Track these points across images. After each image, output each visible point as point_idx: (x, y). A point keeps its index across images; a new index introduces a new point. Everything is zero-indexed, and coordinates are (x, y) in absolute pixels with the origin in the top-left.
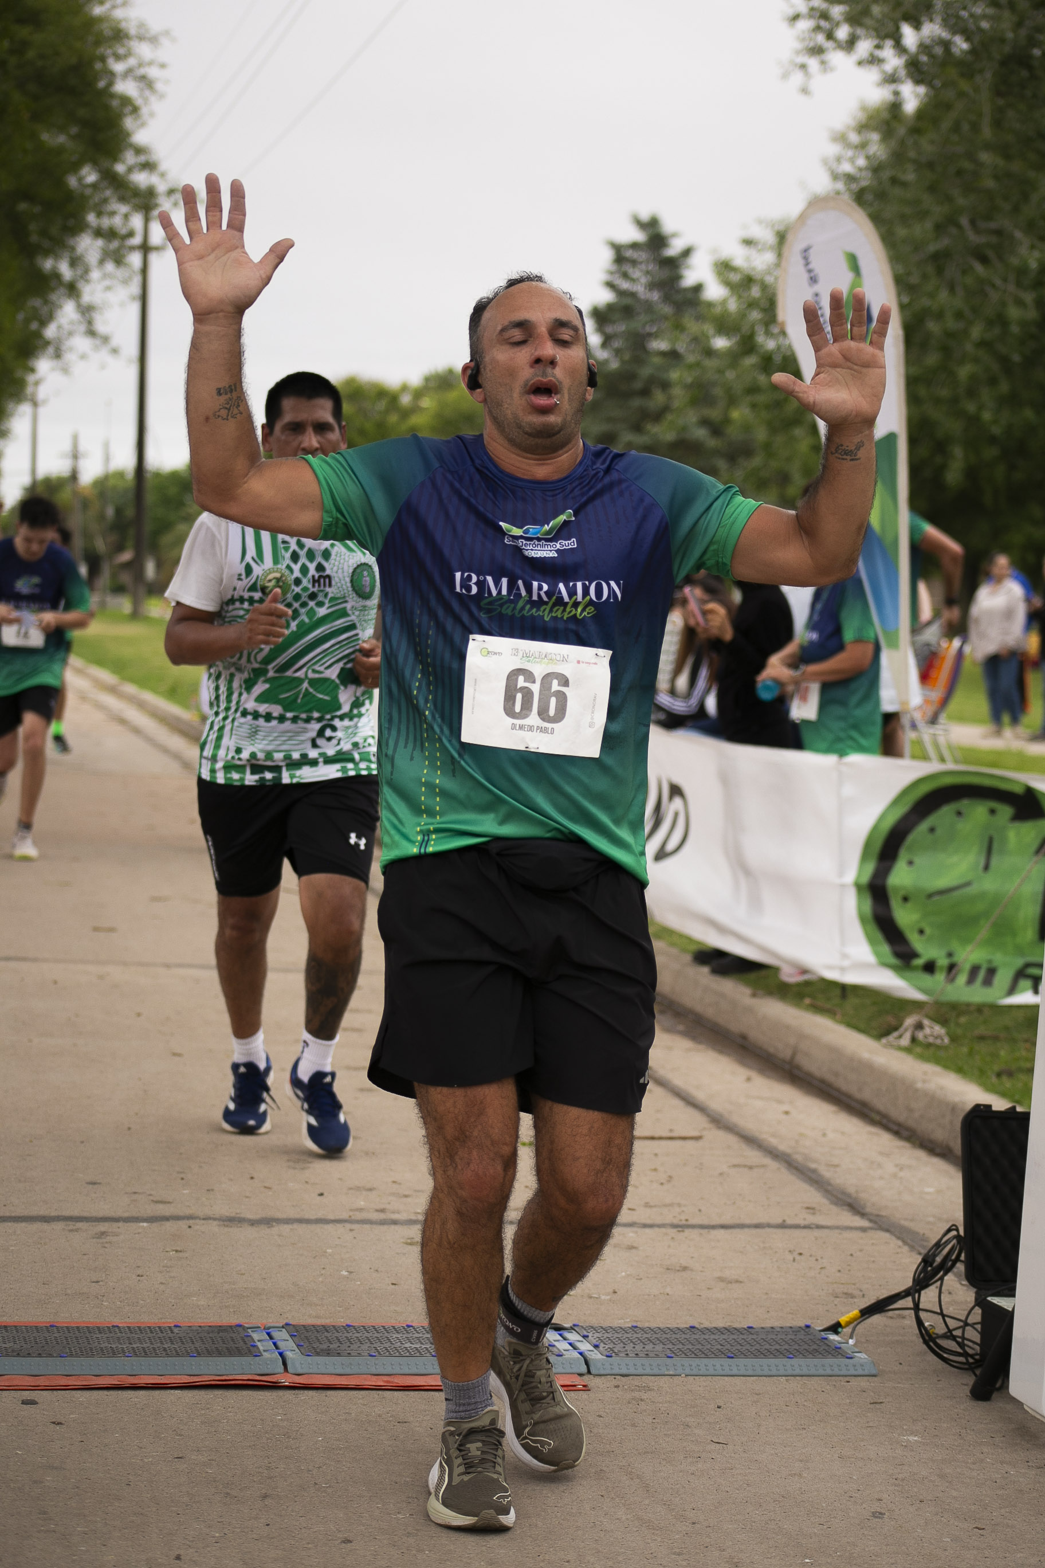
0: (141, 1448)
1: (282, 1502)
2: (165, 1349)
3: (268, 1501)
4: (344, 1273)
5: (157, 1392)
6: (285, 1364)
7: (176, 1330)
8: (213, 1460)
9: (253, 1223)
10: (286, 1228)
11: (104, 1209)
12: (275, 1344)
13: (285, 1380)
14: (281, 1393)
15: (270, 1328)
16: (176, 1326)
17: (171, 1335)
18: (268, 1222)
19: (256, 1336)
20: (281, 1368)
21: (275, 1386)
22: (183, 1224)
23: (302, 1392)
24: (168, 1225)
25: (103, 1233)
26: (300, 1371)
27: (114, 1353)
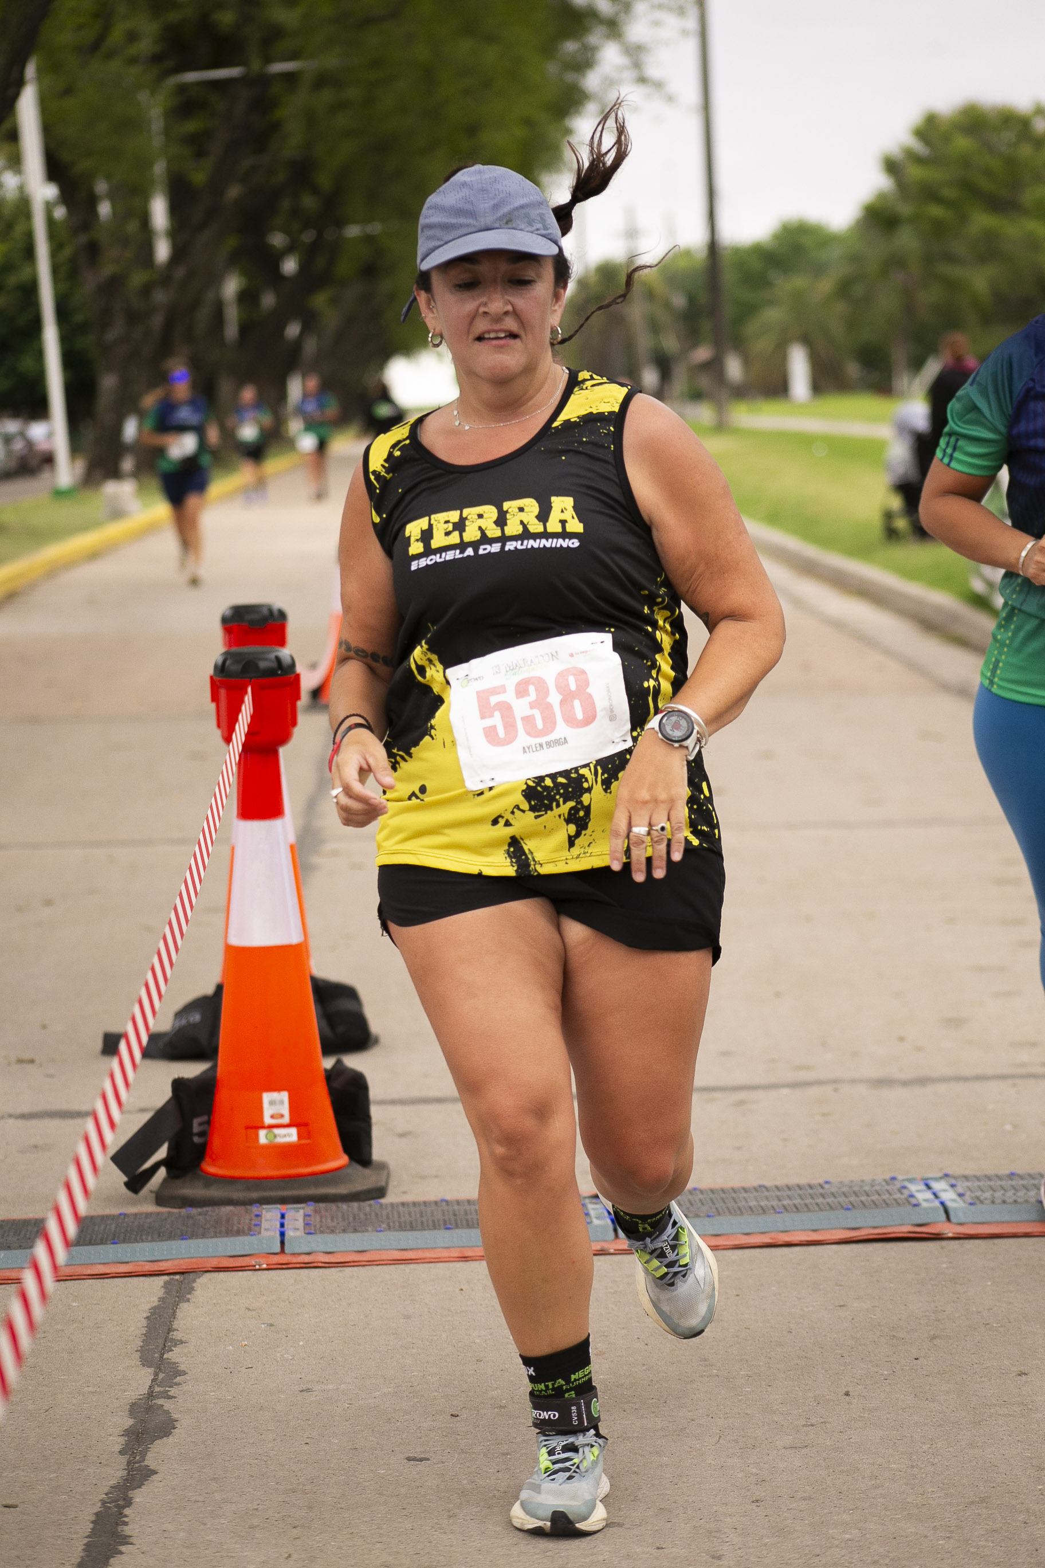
0: (800, 1299)
1: (951, 1341)
2: (817, 1204)
3: (936, 1342)
4: (1008, 1127)
5: (812, 1249)
6: (947, 1212)
7: (826, 1186)
8: (876, 1307)
9: (905, 1084)
10: (942, 1088)
11: (740, 1078)
12: (935, 1195)
13: (949, 1230)
14: (944, 1243)
15: (927, 1179)
16: (827, 1182)
17: (821, 1191)
18: (923, 1081)
19: (913, 1188)
20: (943, 1217)
21: (937, 1237)
22: (828, 1089)
23: (967, 1241)
24: (813, 1091)
25: (741, 1103)
26: (963, 1220)
27: (764, 1210)
